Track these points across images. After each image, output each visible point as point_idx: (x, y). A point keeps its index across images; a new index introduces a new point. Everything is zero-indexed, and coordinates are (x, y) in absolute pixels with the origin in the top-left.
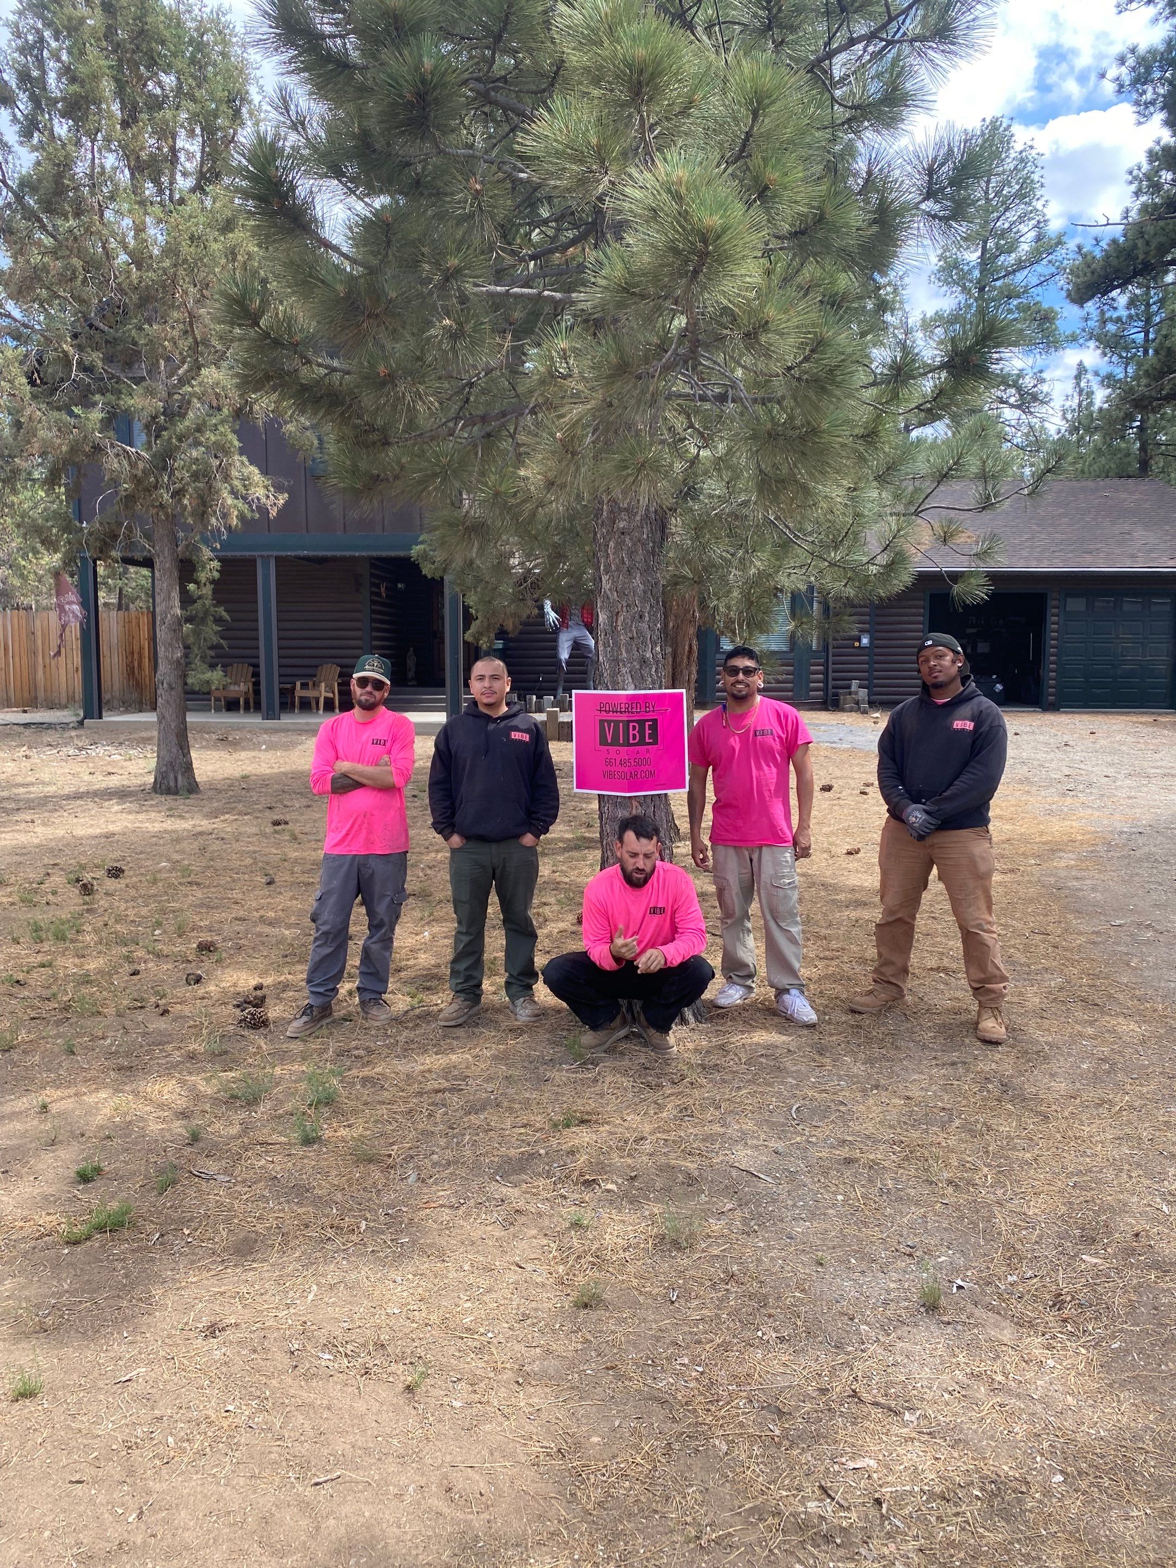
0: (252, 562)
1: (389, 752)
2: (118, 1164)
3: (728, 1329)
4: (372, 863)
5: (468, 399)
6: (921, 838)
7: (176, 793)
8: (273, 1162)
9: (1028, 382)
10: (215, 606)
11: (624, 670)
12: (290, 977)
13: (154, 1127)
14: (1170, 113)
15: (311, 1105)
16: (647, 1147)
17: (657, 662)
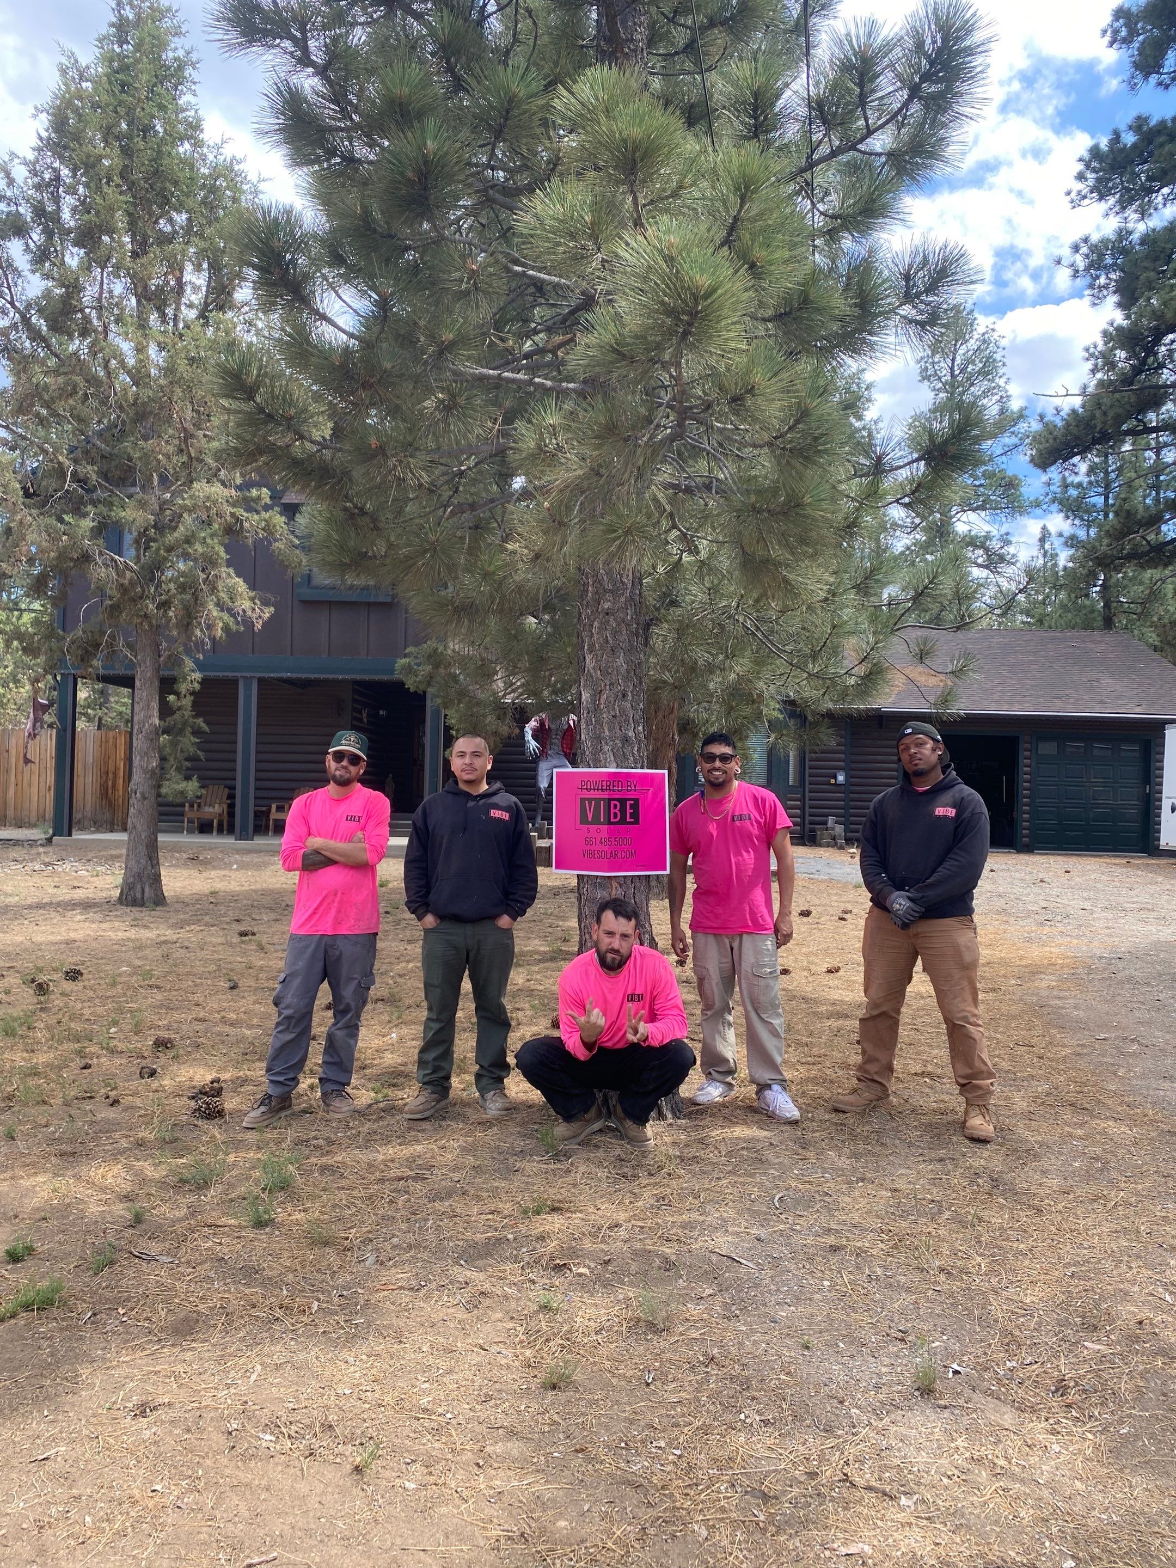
0: (235, 682)
1: (363, 829)
2: (51, 1245)
3: (708, 1411)
4: (340, 943)
5: (457, 488)
6: (905, 926)
7: (142, 905)
8: (220, 1244)
9: (995, 544)
10: (194, 717)
11: (606, 748)
12: (248, 1073)
13: (94, 1209)
14: (1122, 295)
15: (264, 1189)
16: (622, 1233)
17: (639, 742)
